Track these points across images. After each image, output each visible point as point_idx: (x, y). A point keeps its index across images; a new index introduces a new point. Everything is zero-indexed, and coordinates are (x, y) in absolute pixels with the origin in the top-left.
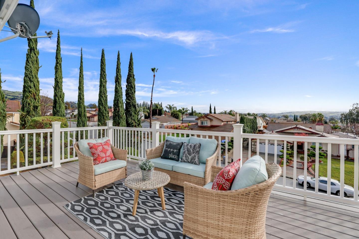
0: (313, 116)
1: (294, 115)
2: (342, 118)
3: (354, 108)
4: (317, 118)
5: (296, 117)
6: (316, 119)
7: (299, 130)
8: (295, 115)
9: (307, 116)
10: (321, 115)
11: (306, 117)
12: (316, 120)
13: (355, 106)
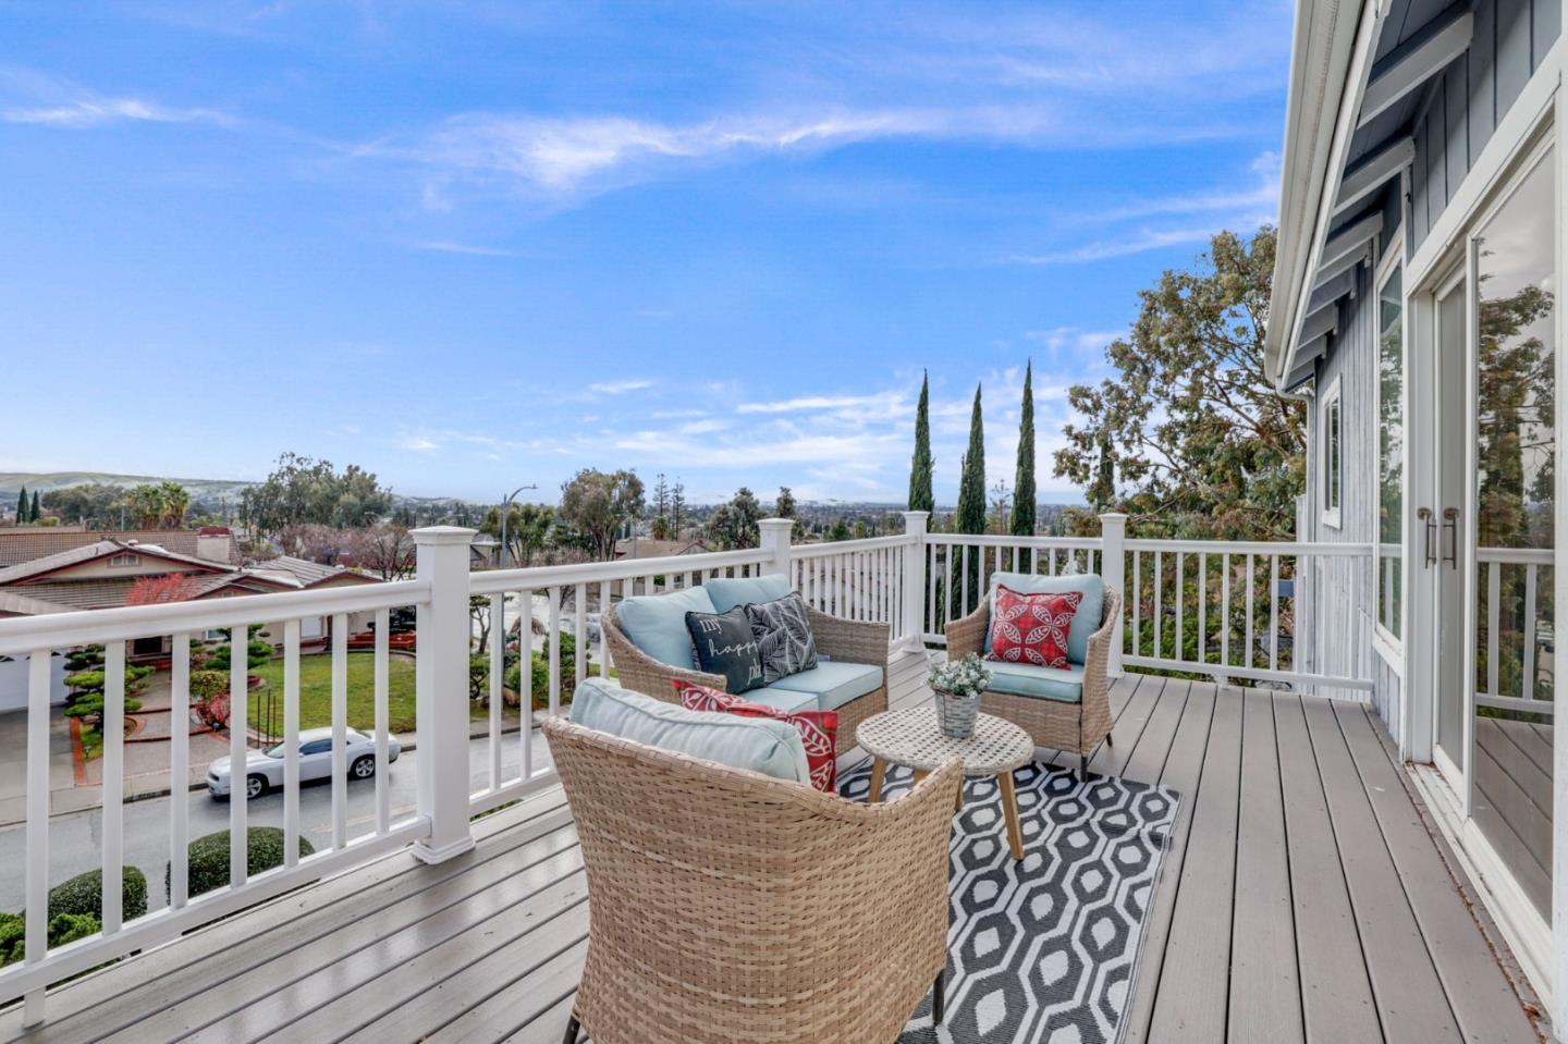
0: (147, 495)
1: (19, 491)
2: (245, 506)
3: (285, 470)
4: (165, 506)
5: (30, 501)
6: (157, 509)
7: (137, 561)
8: (23, 493)
9: (89, 497)
10: (178, 491)
11: (85, 501)
12: (157, 516)
13: (287, 462)
